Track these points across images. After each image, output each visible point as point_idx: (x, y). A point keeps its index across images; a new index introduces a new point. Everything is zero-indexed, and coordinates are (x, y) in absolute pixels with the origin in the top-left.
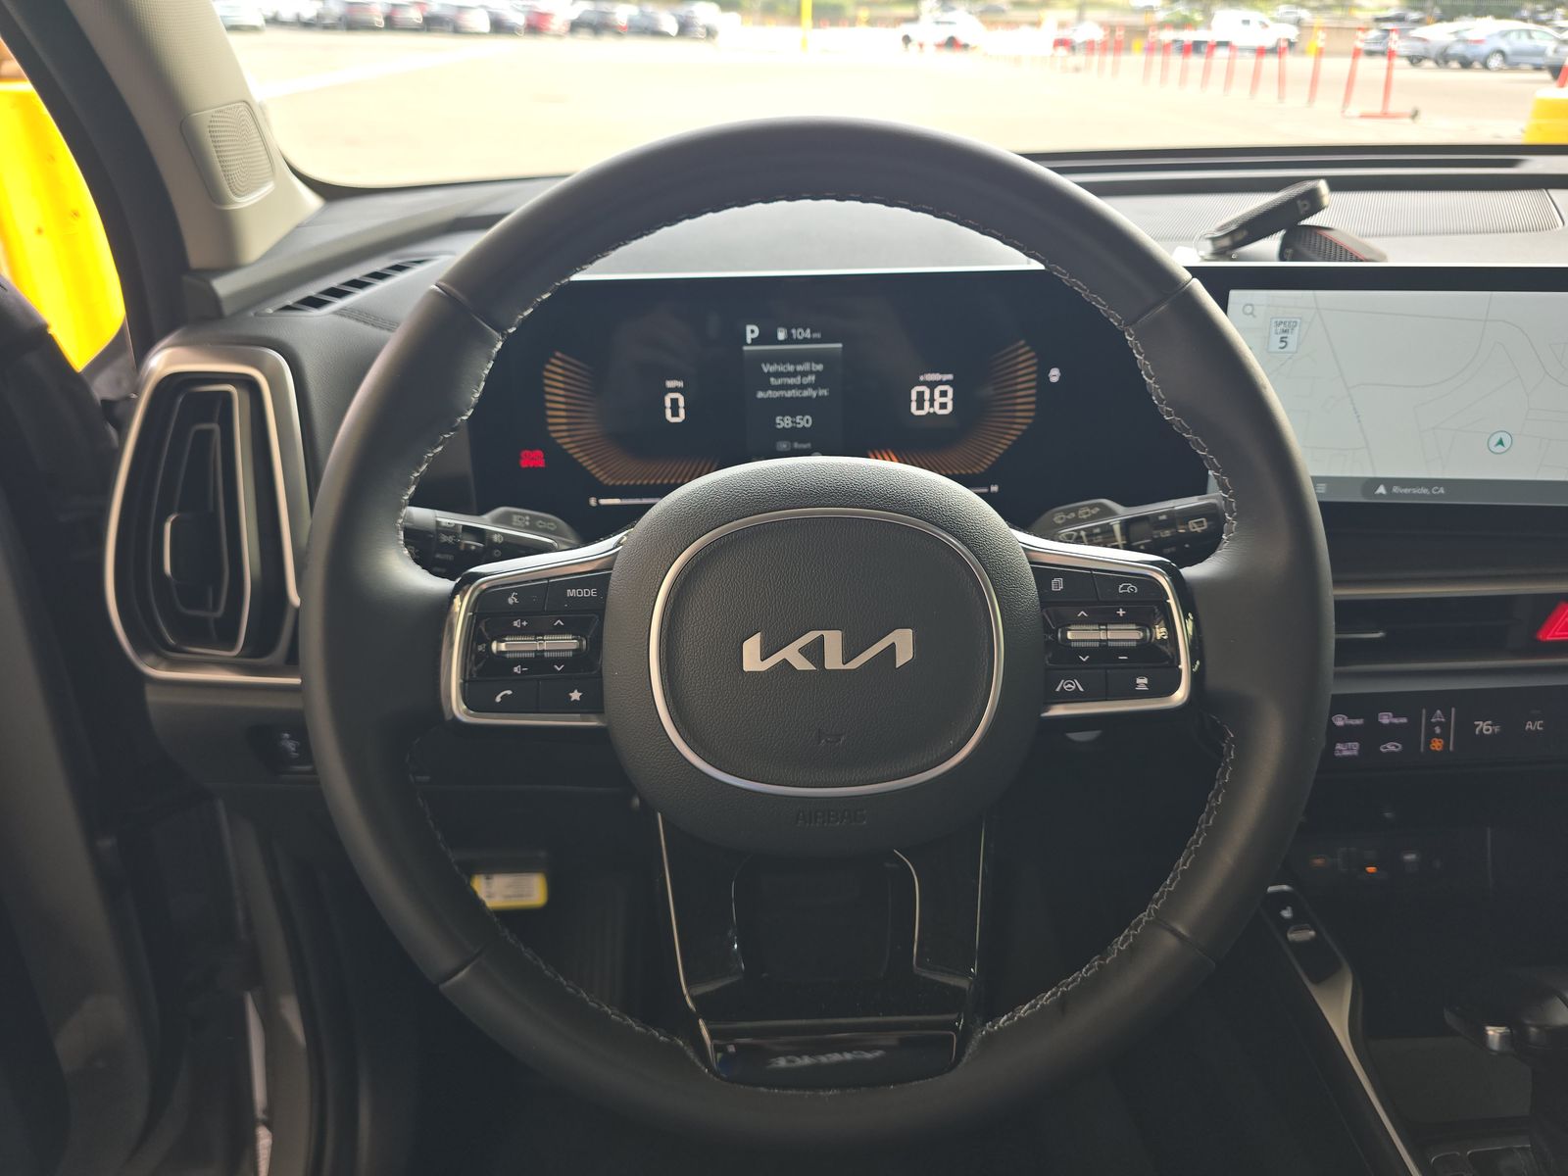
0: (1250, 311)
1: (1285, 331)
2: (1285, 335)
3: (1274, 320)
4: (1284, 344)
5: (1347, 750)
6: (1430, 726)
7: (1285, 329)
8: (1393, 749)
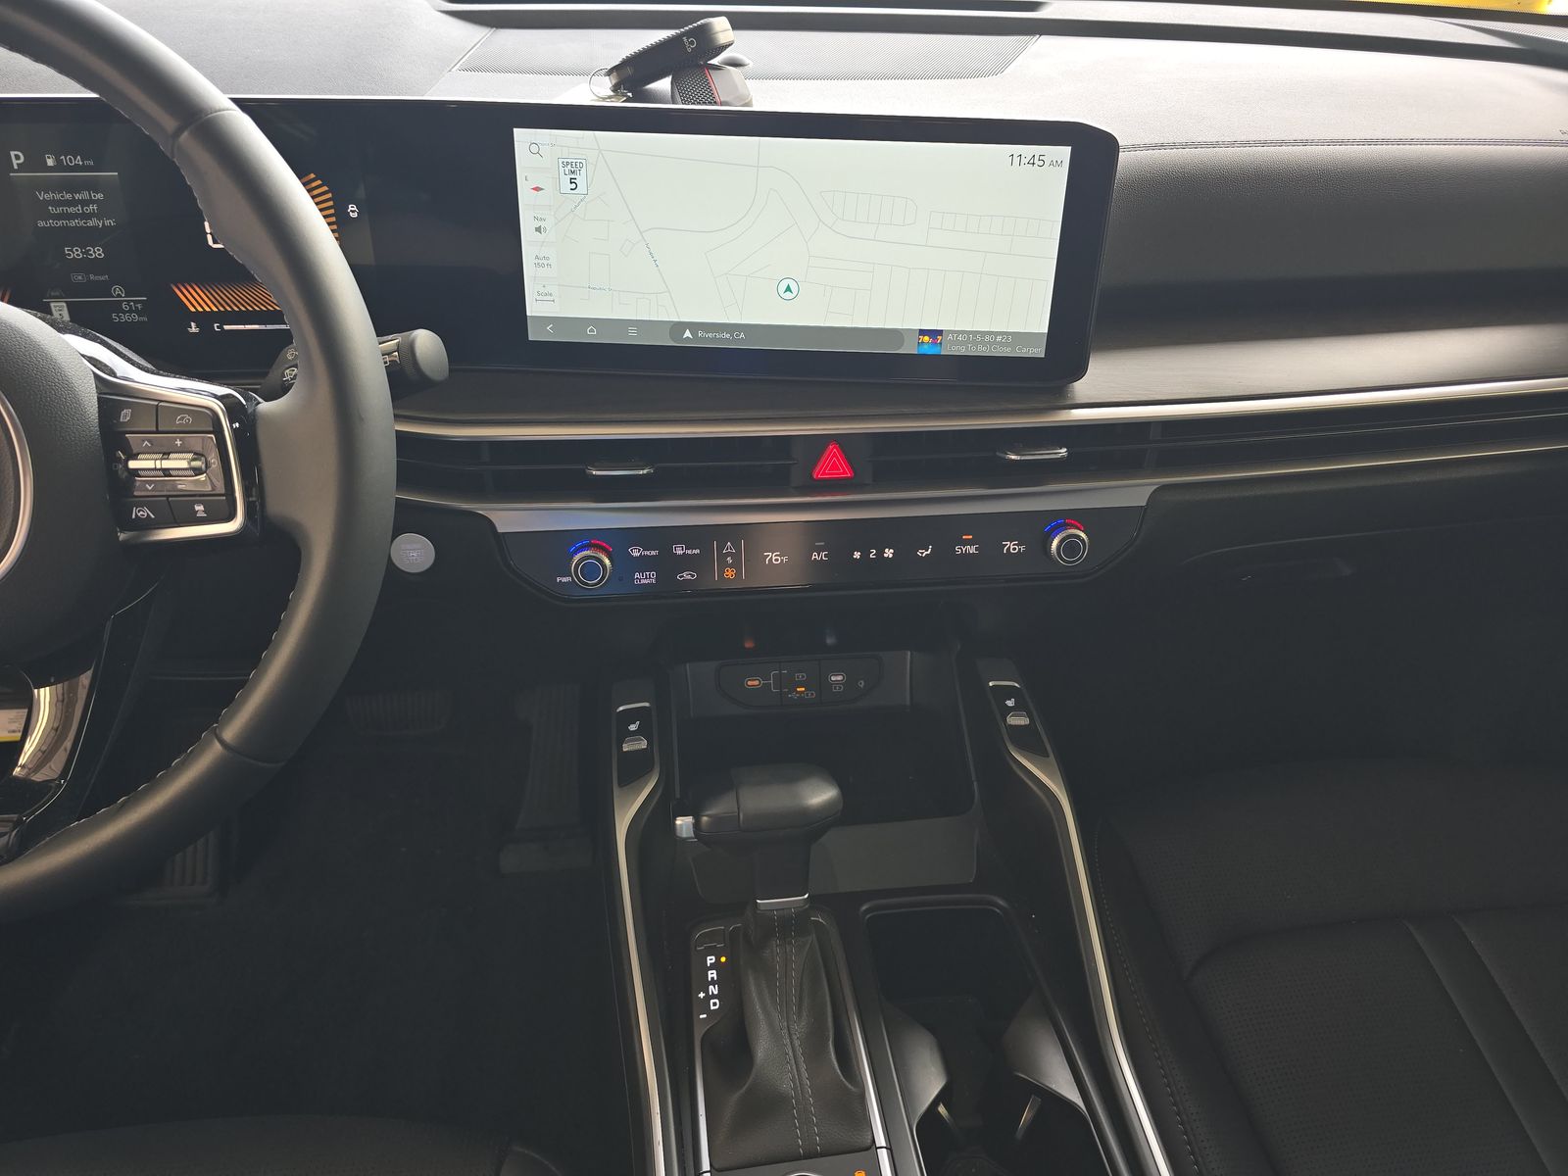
0: (536, 150)
1: (573, 172)
2: (573, 176)
3: (561, 161)
4: (574, 186)
5: (646, 578)
6: (722, 557)
7: (573, 169)
8: (689, 577)
